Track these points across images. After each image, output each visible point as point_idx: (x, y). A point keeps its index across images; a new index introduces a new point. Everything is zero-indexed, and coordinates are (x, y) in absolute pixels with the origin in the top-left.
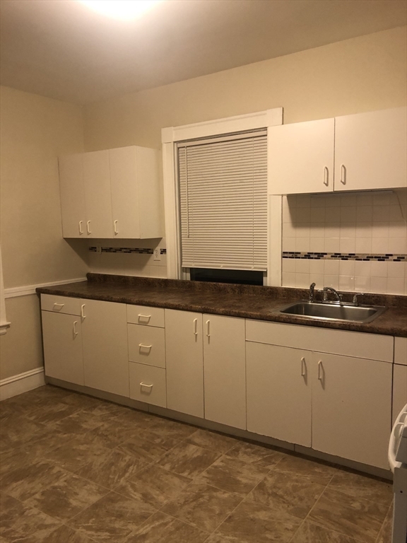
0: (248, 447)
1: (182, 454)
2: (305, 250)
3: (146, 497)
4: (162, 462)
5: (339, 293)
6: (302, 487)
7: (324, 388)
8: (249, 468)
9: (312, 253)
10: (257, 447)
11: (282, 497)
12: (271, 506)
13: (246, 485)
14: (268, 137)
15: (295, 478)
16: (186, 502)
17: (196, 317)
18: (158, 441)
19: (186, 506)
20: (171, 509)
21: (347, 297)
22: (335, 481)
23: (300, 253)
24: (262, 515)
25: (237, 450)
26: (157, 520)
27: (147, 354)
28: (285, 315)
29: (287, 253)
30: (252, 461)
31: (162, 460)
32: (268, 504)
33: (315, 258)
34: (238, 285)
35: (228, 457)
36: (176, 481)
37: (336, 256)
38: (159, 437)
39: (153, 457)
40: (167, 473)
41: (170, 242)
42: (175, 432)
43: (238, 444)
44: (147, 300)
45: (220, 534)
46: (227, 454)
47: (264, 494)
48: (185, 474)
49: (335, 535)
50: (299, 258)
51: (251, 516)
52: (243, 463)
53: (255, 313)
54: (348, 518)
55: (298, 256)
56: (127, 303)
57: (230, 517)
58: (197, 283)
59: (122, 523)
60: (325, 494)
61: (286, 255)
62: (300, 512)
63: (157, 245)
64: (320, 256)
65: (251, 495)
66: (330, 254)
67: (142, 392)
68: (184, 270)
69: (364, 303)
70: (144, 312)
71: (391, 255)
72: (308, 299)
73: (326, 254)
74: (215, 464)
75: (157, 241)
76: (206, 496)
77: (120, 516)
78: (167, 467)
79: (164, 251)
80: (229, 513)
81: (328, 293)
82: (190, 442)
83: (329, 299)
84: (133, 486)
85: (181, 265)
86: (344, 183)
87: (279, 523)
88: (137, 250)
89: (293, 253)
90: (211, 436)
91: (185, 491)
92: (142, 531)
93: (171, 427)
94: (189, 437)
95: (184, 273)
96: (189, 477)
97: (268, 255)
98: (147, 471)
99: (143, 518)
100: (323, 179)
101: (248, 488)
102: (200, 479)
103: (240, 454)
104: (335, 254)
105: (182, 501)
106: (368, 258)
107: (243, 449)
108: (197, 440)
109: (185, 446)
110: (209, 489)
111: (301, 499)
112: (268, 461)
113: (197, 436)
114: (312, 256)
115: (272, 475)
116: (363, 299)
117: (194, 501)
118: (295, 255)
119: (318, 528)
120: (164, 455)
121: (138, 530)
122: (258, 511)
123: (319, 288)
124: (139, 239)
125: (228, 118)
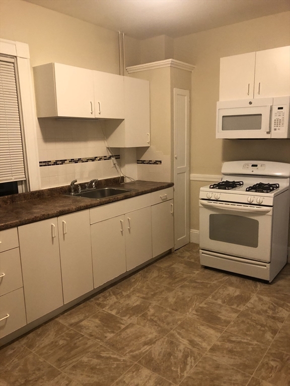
9: (58, 161)
23: (50, 161)
33: (61, 164)
37: (72, 161)
50: (50, 165)
55: (50, 163)
64: (63, 162)
66: (68, 160)
73: (66, 160)
89: (46, 162)
104: (71, 160)
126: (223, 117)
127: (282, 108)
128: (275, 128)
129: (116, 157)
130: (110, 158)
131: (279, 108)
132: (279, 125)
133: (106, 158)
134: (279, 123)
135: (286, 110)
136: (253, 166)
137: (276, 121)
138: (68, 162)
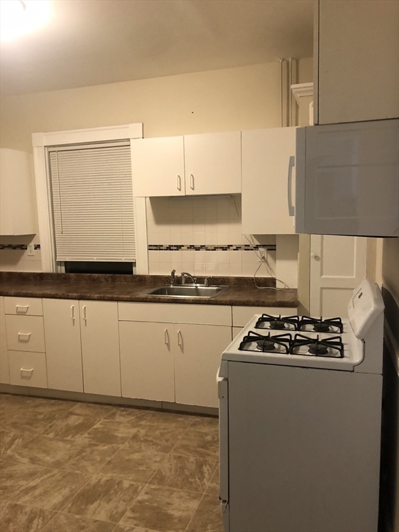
0: (123, 411)
1: (64, 424)
2: (166, 243)
3: (33, 460)
4: (46, 432)
5: (194, 277)
6: (168, 432)
7: (183, 352)
8: (124, 426)
10: (131, 410)
11: (152, 441)
12: (143, 448)
13: (122, 438)
14: (131, 147)
15: (162, 427)
16: (70, 457)
17: (73, 304)
18: (41, 417)
19: (72, 460)
20: (58, 464)
21: (200, 280)
22: (194, 425)
24: (136, 456)
25: (114, 414)
26: (46, 474)
27: (26, 342)
28: (150, 296)
29: (151, 246)
30: (127, 420)
31: (46, 430)
32: (141, 448)
34: (111, 275)
35: (106, 420)
36: (61, 444)
37: (191, 247)
38: (41, 414)
39: (37, 429)
40: (51, 440)
41: (44, 238)
42: (56, 408)
43: (114, 410)
44: (24, 291)
45: (101, 474)
46: (106, 418)
47: (137, 442)
48: (69, 438)
49: (192, 459)
51: (127, 458)
52: (120, 423)
53: (126, 296)
54: (202, 447)
55: (161, 248)
56: (4, 296)
57: (109, 462)
58: (72, 275)
59: (12, 481)
60: (185, 434)
61: (151, 248)
62: (166, 449)
63: (30, 242)
64: (179, 247)
65: (127, 444)
67: (23, 377)
68: (59, 263)
69: (213, 284)
70: (22, 303)
71: (232, 246)
72: (170, 284)
73: (183, 246)
74: (95, 427)
75: (31, 237)
76: (88, 450)
77: (10, 477)
78: (51, 435)
79: (38, 247)
80: (109, 459)
81: (185, 277)
82: (72, 413)
83: (186, 282)
84: (20, 454)
85: (56, 259)
86: (193, 189)
87: (150, 459)
88: (10, 246)
90: (90, 407)
91: (69, 450)
92: (32, 484)
93: (53, 404)
94: (70, 410)
95: (59, 267)
96: (72, 439)
97: (136, 248)
98: (32, 442)
99: (32, 475)
100: (176, 185)
101: (123, 440)
102: (82, 439)
103: (117, 416)
105: (67, 458)
106: (215, 249)
107: (119, 412)
108: (78, 411)
109: (67, 417)
110: (90, 445)
111: (167, 441)
112: (141, 418)
113: (77, 408)
114: (172, 248)
115: (143, 428)
116: (212, 281)
117: (78, 455)
118: (158, 248)
119: (180, 457)
120: (48, 427)
121: (28, 483)
122: (132, 453)
123: (178, 274)
124: (13, 236)
125: (97, 128)
129: (270, 248)
130: (257, 247)
133: (247, 248)
138: (185, 248)
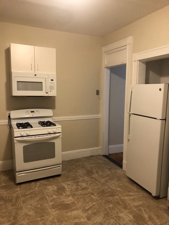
126: (17, 82)
127: (53, 80)
128: (50, 90)
131: (51, 80)
132: (52, 89)
134: (52, 88)
135: (55, 81)
136: (31, 112)
137: (51, 87)
